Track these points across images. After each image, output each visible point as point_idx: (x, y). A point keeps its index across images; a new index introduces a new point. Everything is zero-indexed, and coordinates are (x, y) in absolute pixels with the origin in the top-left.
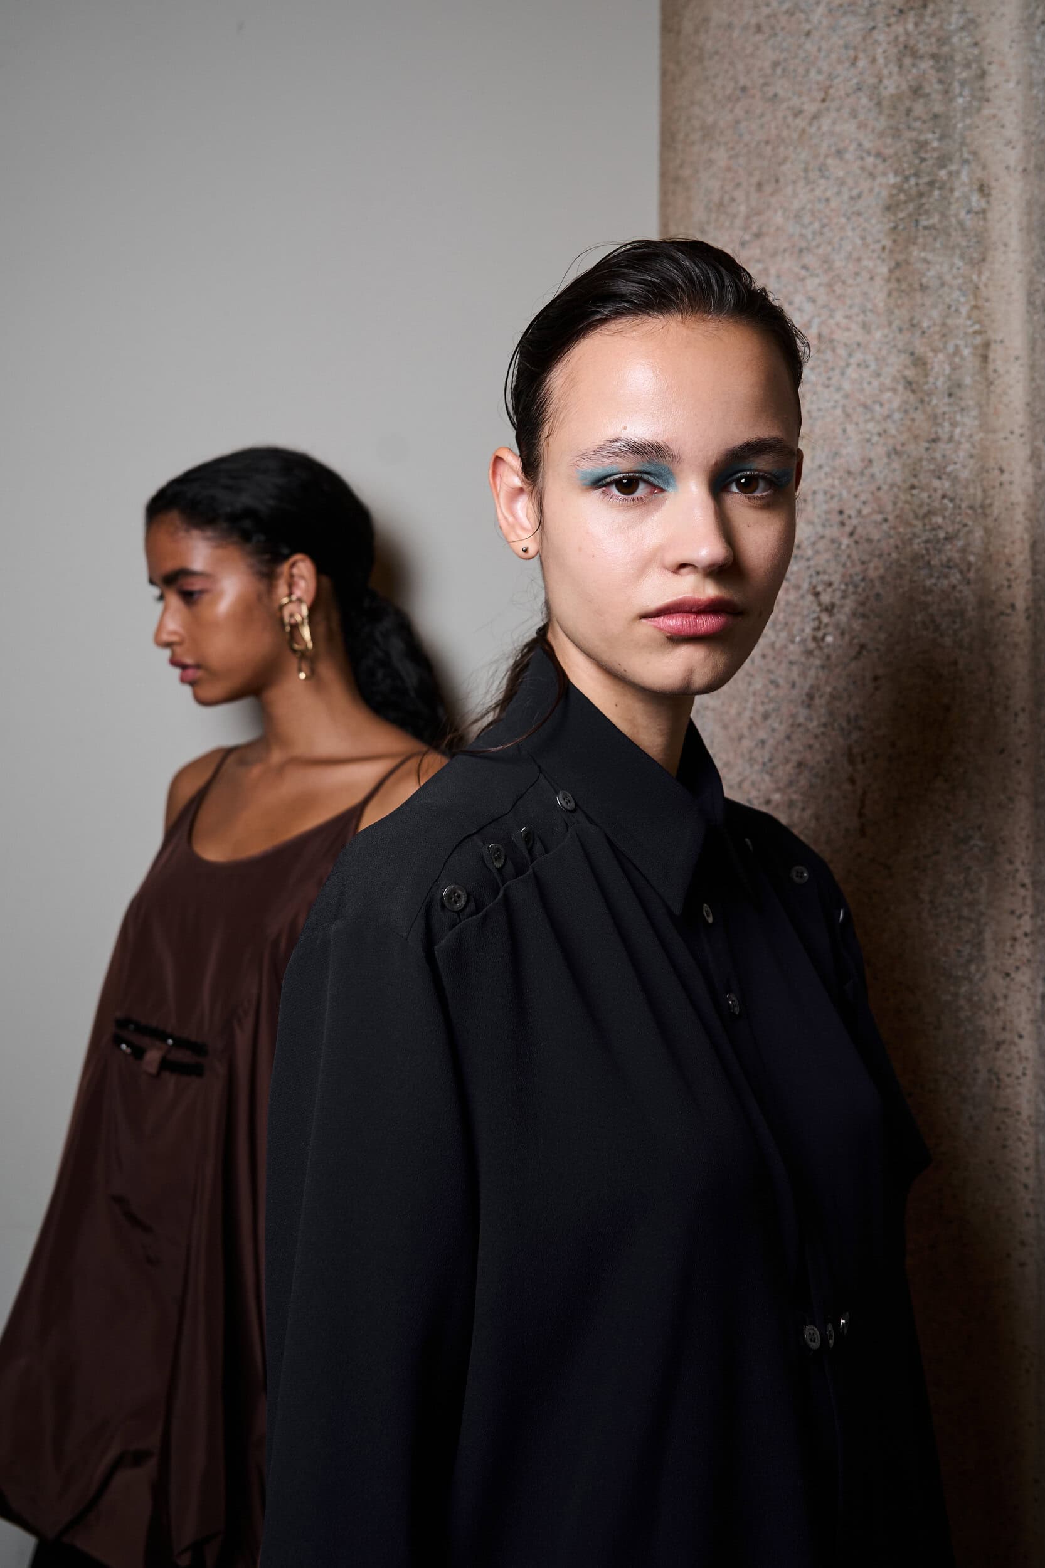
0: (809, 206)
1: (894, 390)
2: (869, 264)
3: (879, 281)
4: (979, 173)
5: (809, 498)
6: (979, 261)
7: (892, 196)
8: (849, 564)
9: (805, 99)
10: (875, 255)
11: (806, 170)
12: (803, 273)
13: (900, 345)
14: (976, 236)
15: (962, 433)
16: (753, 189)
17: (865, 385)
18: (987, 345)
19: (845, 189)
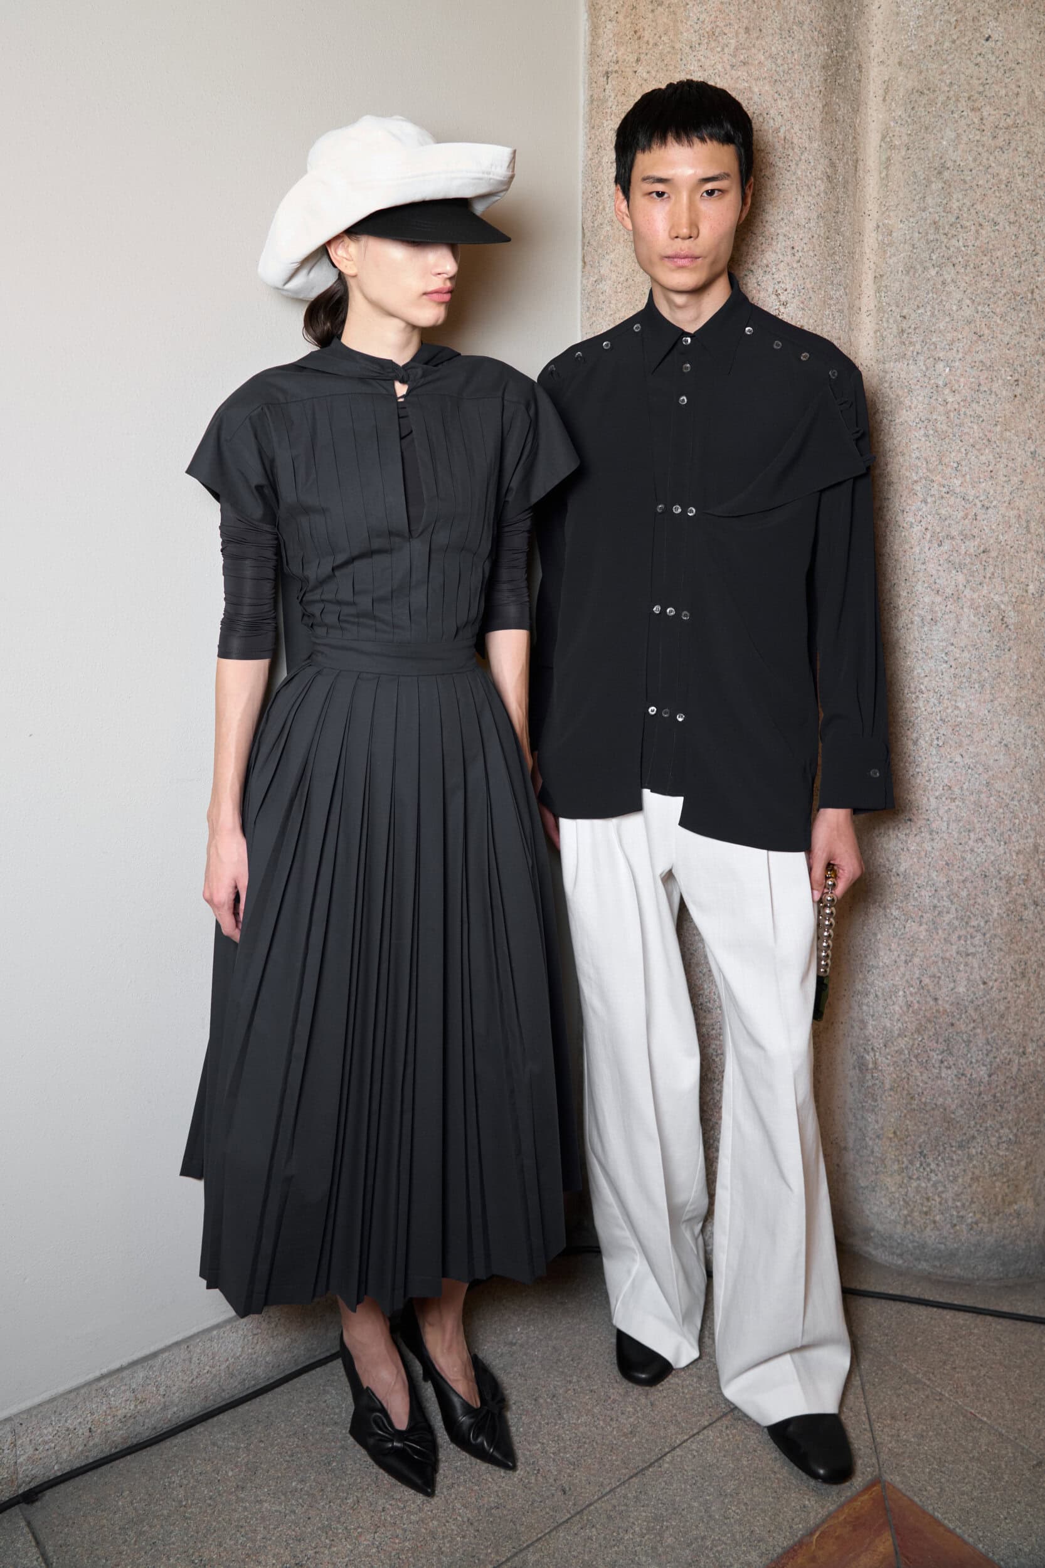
1: (821, 180)
2: (813, 99)
3: (817, 112)
5: (775, 237)
6: (856, 111)
7: (825, 60)
8: (796, 279)
10: (816, 95)
12: (776, 96)
13: (825, 153)
16: (742, 31)
18: (857, 161)
19: (803, 48)
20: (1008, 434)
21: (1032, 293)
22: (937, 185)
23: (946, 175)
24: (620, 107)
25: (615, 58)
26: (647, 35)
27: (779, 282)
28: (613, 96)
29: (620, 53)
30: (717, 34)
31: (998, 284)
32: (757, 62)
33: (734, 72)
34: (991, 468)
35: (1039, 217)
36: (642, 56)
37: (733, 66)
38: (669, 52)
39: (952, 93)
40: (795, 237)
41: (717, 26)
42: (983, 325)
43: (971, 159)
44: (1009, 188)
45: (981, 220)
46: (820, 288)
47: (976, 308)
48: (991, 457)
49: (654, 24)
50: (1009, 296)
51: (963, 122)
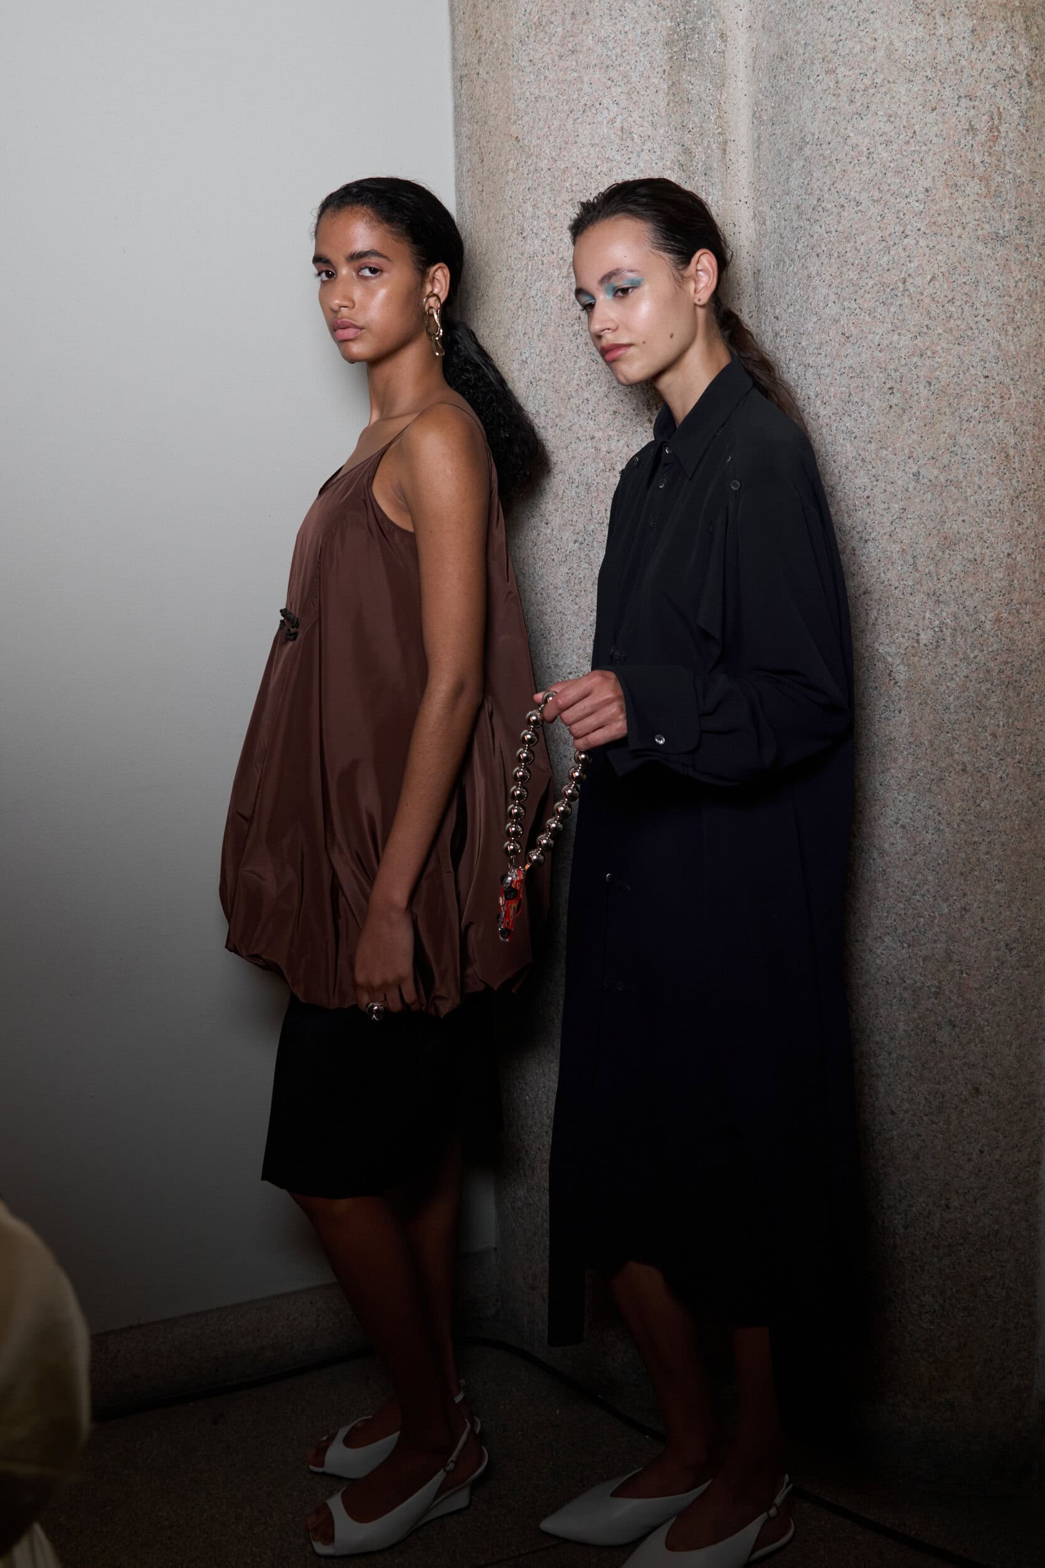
0: (613, 36)
1: (673, 170)
2: (656, 81)
3: (661, 94)
4: (720, 26)
6: (720, 87)
7: (669, 35)
10: (659, 76)
11: (610, 9)
13: (675, 139)
14: (719, 68)
15: (712, 199)
16: (568, 17)
17: (654, 165)
18: (725, 143)
19: (638, 26)
20: (884, 452)
21: (904, 282)
22: (798, 164)
23: (807, 151)
24: (470, 112)
25: (465, 62)
29: (468, 55)
30: (543, 24)
31: (865, 274)
32: (585, 49)
33: (562, 63)
34: (867, 493)
35: (907, 191)
36: (482, 57)
37: (561, 57)
38: (502, 49)
39: (807, 55)
42: (851, 325)
43: (829, 130)
44: (870, 160)
45: (842, 201)
47: (842, 304)
48: (866, 480)
49: (490, 21)
50: (876, 288)
51: (819, 88)
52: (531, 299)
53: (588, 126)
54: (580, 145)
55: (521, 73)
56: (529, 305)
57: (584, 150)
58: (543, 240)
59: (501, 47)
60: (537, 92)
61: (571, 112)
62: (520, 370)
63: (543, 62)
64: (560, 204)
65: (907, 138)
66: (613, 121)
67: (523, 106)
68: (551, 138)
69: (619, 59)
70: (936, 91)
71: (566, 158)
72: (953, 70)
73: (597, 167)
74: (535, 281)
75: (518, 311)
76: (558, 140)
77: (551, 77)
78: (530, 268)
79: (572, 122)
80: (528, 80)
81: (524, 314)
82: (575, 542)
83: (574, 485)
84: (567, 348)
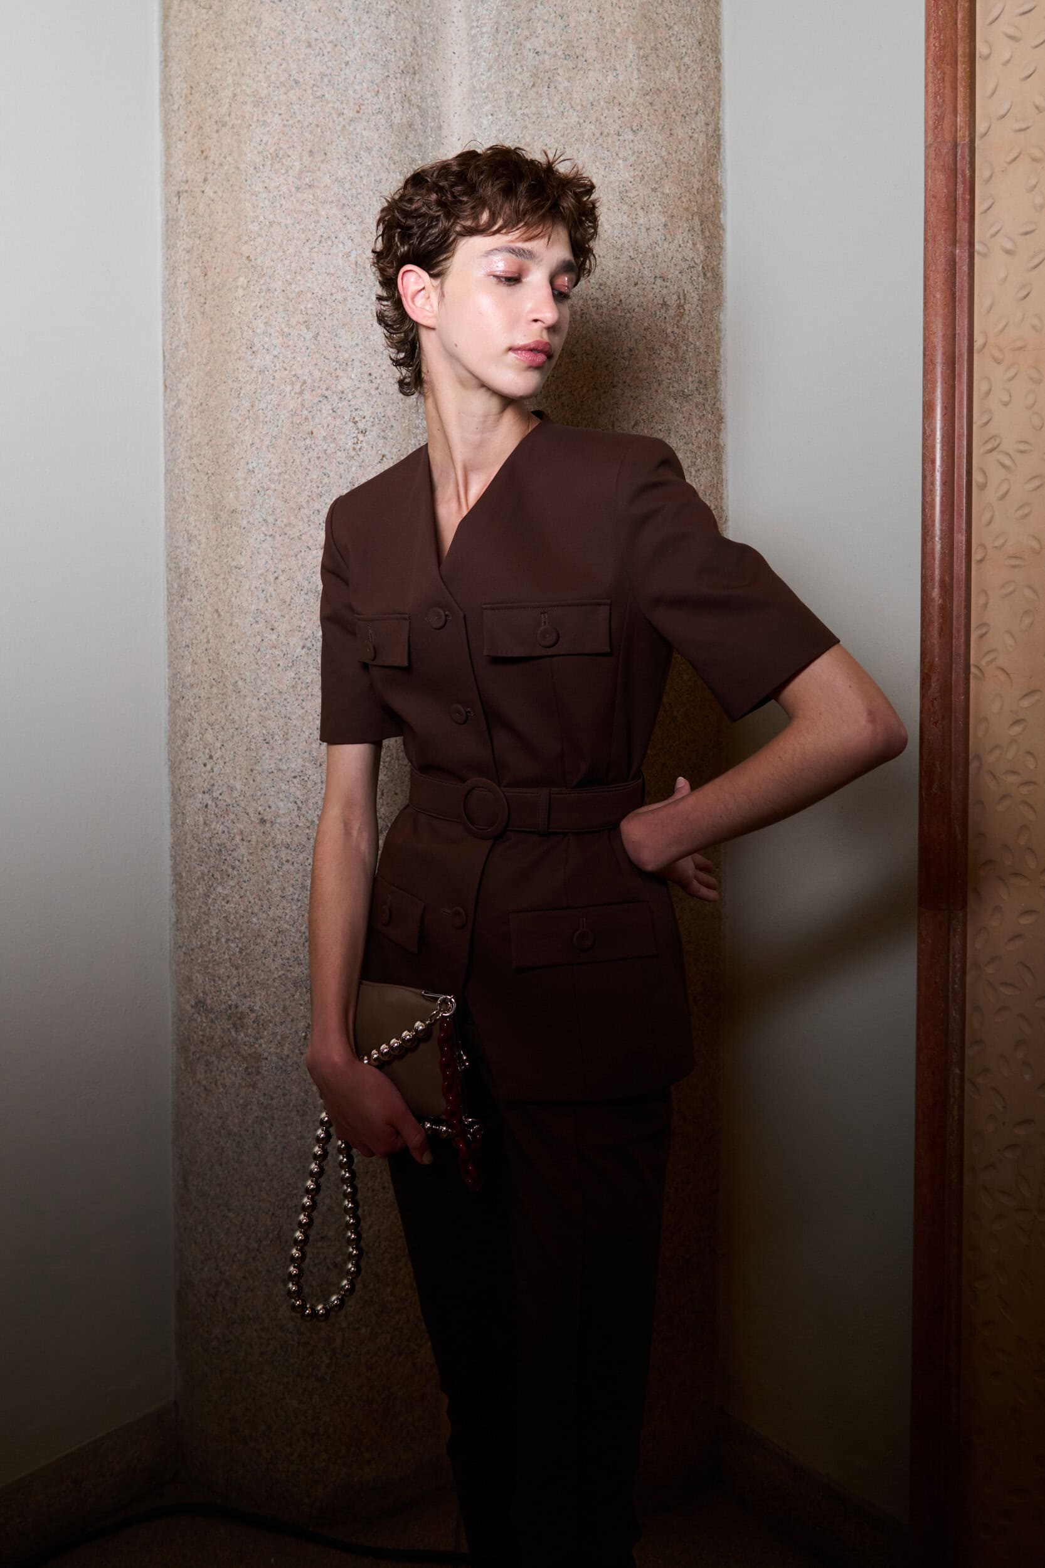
0: (349, 178)
5: (349, 363)
8: (376, 406)
9: (344, 105)
12: (345, 220)
16: (306, 154)
19: (372, 174)
24: (190, 227)
25: (184, 179)
26: (213, 155)
27: (356, 410)
28: (184, 216)
29: (189, 173)
30: (280, 156)
32: (322, 186)
33: (299, 195)
36: (209, 176)
37: (298, 189)
38: (234, 173)
40: (373, 363)
41: (281, 148)
46: (403, 417)
49: (219, 144)
52: (261, 411)
53: (324, 256)
54: (316, 272)
55: (254, 197)
56: (258, 417)
57: (319, 278)
58: (275, 356)
59: (233, 170)
60: (271, 217)
61: (307, 241)
62: (245, 479)
63: (279, 191)
64: (294, 323)
65: (615, 305)
66: (348, 255)
67: (257, 229)
68: (286, 262)
69: (354, 200)
70: (637, 269)
71: (301, 283)
72: (650, 254)
73: (332, 294)
74: (266, 394)
75: (245, 421)
76: (293, 265)
77: (287, 206)
78: (260, 381)
79: (308, 250)
80: (263, 205)
81: (252, 425)
82: (303, 647)
83: (302, 592)
84: (298, 460)
